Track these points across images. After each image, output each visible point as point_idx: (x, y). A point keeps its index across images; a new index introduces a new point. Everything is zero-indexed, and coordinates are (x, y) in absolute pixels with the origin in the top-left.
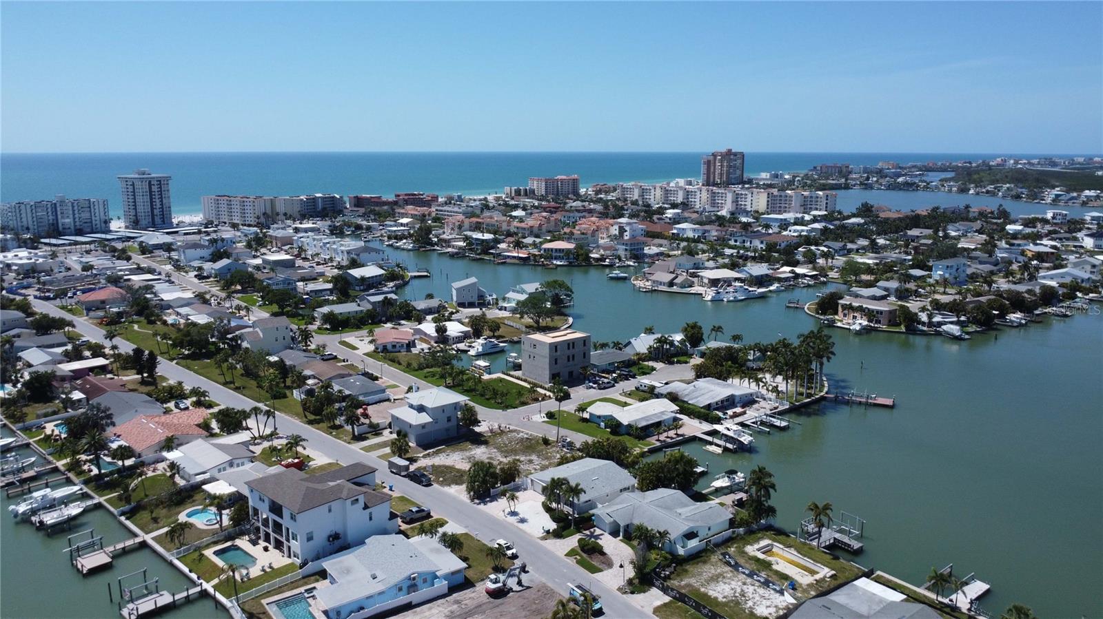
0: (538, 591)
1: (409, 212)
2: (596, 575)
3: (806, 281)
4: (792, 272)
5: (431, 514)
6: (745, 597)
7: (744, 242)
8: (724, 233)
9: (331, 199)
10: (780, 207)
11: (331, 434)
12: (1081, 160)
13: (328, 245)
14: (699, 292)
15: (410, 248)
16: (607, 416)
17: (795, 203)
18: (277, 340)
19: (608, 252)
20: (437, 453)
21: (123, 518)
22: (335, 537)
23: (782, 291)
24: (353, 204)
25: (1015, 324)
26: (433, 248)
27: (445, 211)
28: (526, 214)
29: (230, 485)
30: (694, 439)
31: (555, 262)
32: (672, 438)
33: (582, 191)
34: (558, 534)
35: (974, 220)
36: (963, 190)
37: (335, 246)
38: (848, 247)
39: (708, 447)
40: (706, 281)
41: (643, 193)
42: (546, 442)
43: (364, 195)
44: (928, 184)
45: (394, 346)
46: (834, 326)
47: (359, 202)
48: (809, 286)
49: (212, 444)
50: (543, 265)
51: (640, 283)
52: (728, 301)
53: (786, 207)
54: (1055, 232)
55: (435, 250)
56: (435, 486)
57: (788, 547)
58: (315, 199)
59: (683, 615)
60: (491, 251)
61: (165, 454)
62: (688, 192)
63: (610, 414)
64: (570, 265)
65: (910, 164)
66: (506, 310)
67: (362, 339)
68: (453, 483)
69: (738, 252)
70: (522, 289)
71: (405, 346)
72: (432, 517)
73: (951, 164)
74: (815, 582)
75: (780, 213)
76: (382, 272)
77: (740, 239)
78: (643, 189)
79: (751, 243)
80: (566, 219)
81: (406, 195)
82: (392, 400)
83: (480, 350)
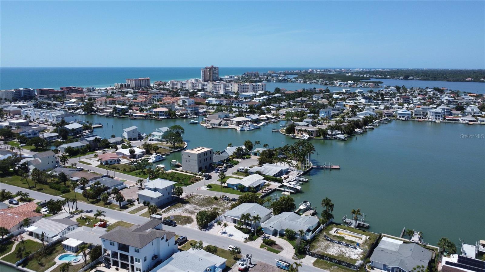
0: (261, 265)
1: (74, 96)
2: (279, 254)
3: (273, 120)
4: (267, 117)
5: (188, 239)
6: (343, 252)
7: (239, 105)
8: (229, 102)
9: (28, 91)
10: (244, 90)
11: (107, 207)
12: (338, 70)
13: (44, 114)
14: (233, 127)
15: (83, 113)
16: (237, 184)
17: (250, 88)
18: (49, 163)
19: (184, 112)
20: (168, 210)
21: (20, 267)
22: (155, 257)
23: (266, 125)
24: (39, 93)
25: (359, 133)
26: (95, 113)
27: (91, 95)
28: (133, 96)
29: (77, 240)
30: (275, 190)
31: (160, 117)
32: (267, 191)
33: (152, 85)
34: (251, 239)
35: (319, 93)
36: (305, 82)
37: (48, 114)
38: (280, 106)
39: (283, 192)
40: (235, 122)
41: (182, 85)
42: (216, 198)
43: (44, 89)
44: (291, 80)
45: (111, 161)
46: (296, 138)
47: (42, 92)
48: (274, 122)
49: (51, 220)
50: (155, 119)
51: (205, 125)
52: (247, 131)
53: (246, 90)
54: (350, 97)
55: (96, 114)
56: (178, 225)
57: (344, 230)
58: (20, 91)
59: (326, 264)
60: (127, 113)
61: (26, 229)
62: (203, 84)
63: (239, 183)
64: (168, 118)
65: (279, 72)
66: (153, 141)
67: (90, 159)
68: (187, 223)
69: (239, 110)
70: (160, 130)
71: (117, 161)
72: (188, 240)
73: (294, 72)
74: (364, 242)
75: (246, 92)
76: (81, 126)
77: (237, 104)
78: (182, 83)
79: (242, 105)
80: (154, 97)
81: (66, 88)
82: (128, 188)
83: (154, 159)
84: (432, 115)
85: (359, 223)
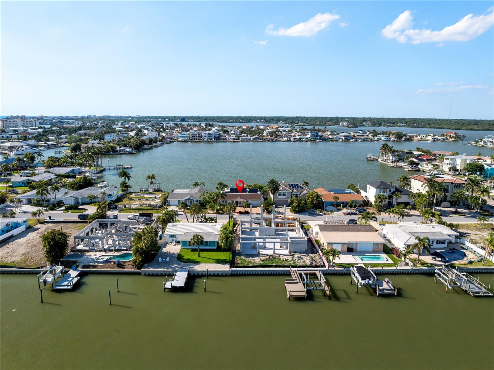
4: (46, 143)
10: (10, 127)
16: (24, 181)
17: (19, 125)
53: (14, 127)
77: (5, 136)
79: (12, 137)
84: (206, 136)
85: (155, 189)
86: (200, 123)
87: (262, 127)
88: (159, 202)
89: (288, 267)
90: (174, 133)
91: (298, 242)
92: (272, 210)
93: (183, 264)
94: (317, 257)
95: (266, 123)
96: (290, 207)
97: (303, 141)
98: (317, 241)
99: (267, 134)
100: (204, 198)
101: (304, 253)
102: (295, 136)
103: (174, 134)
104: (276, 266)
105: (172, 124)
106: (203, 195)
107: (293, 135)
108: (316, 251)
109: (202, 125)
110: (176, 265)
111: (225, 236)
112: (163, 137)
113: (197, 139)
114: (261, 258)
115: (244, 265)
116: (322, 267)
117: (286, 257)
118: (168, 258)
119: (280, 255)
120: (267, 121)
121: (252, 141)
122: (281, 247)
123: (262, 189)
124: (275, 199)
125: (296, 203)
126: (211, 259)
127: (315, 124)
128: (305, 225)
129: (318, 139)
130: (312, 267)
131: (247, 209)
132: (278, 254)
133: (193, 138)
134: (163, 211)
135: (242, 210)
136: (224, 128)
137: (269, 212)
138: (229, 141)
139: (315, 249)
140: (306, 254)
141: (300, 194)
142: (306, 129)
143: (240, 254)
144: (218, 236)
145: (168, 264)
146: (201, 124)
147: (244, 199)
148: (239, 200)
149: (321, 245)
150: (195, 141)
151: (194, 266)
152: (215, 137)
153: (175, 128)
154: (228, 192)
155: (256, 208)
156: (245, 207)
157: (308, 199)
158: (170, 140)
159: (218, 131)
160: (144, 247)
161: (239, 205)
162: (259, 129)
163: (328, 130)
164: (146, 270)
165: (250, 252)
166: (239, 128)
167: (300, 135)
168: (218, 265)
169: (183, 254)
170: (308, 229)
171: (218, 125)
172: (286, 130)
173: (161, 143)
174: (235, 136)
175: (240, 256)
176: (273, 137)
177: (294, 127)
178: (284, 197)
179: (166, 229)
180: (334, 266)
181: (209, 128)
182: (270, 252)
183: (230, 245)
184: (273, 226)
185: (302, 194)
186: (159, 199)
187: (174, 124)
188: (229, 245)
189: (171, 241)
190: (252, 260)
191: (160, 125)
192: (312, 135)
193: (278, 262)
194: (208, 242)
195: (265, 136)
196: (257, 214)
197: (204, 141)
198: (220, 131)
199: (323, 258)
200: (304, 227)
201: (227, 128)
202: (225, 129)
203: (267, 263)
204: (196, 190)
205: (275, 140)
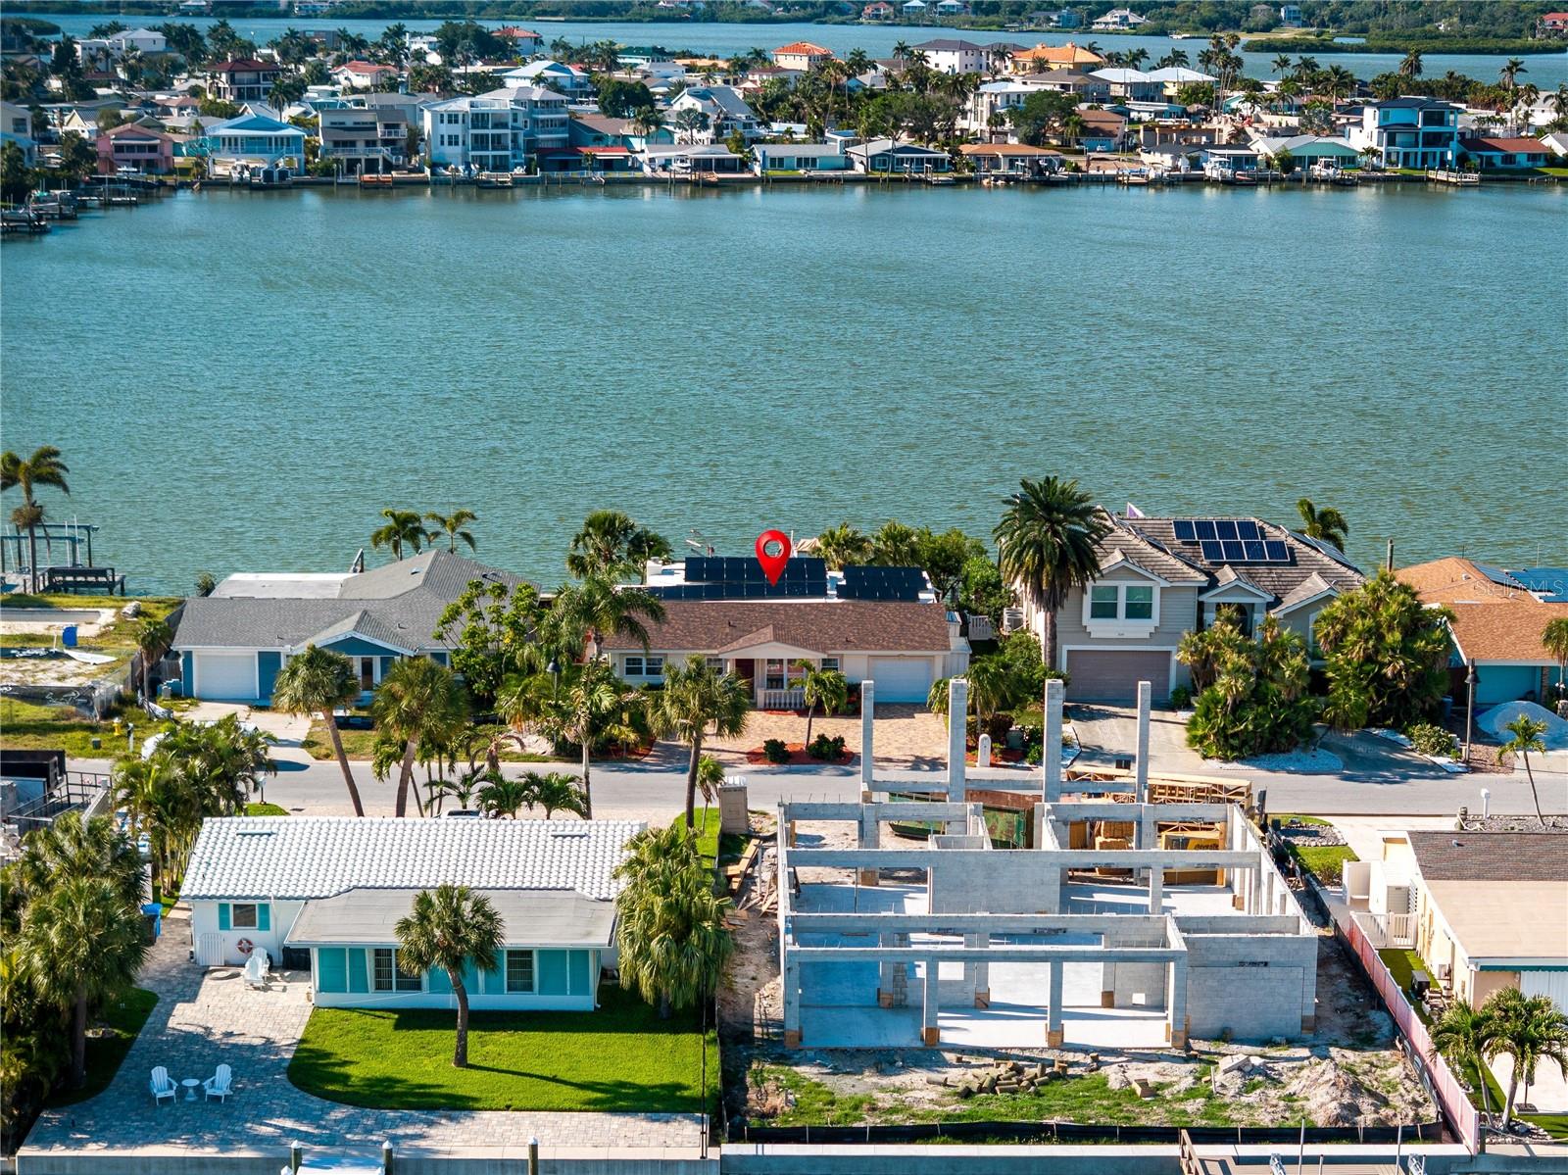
84: (453, 140)
85: (53, 572)
86: (392, 24)
87: (943, 62)
88: (109, 669)
89: (1169, 1135)
90: (166, 111)
91: (1242, 952)
92: (1036, 737)
93: (340, 1113)
94: (1395, 1073)
95: (987, 26)
96: (1189, 707)
97: (1315, 181)
98: (1396, 959)
99: (995, 120)
100: (473, 634)
101: (1291, 1042)
102: (1240, 137)
103: (168, 122)
104: (1067, 1134)
105: (142, 34)
106: (466, 614)
107: (1223, 126)
108: (1386, 1029)
109: (417, 45)
110: (289, 1124)
111: (669, 908)
112: (80, 151)
113: (371, 165)
114: (954, 1075)
115: (816, 1122)
116: (1430, 1134)
117: (1150, 1073)
118: (223, 1072)
119: (1100, 1055)
120: (994, 9)
121: (857, 181)
122: (1108, 999)
123: (954, 571)
124: (1064, 650)
125: (1238, 670)
126: (554, 1079)
127: (1428, 36)
128: (1312, 842)
129: (1443, 165)
130: (1349, 1135)
131: (828, 727)
132: (1085, 1050)
133: (343, 156)
134: (140, 740)
135: (794, 731)
136: (614, 66)
137: (1018, 749)
138: (653, 182)
139: (1377, 1016)
140: (1305, 1052)
141: (1270, 606)
142: (1343, 81)
143: (782, 1048)
144: (611, 911)
145: (227, 1116)
146: (399, 32)
147: (803, 643)
148: (765, 649)
149: (1426, 985)
150: (356, 178)
151: (432, 1131)
152: (531, 146)
153: (177, 68)
154: (672, 593)
155: (904, 722)
156: (819, 711)
157: (1337, 643)
158: (141, 176)
159: (560, 90)
160: (41, 981)
161: (761, 694)
162: (921, 78)
163: (1533, 89)
164: (58, 1151)
165: (866, 1035)
166: (741, 67)
167: (1290, 132)
168: (616, 1122)
169: (330, 1043)
170: (1333, 876)
171: (555, 46)
172: (1160, 86)
173: (64, 201)
174: (707, 135)
175: (782, 1059)
176: (1046, 145)
177: (1238, 63)
178: (1141, 628)
179: (194, 861)
180: (1529, 1132)
181: (478, 67)
182: (1030, 1035)
183: (705, 976)
184: (1048, 840)
185: (1291, 601)
186: (98, 650)
187: (167, 30)
188: (694, 979)
189: (236, 955)
190: (883, 1089)
191: (43, 48)
192: (1389, 132)
193: (1087, 1103)
194: (528, 953)
195: (976, 140)
196: (917, 763)
197: (438, 183)
198: (578, 92)
199: (1443, 1073)
200: (1296, 855)
201: (636, 69)
202: (619, 75)
203: (998, 1108)
204: (406, 572)
205: (1063, 173)
